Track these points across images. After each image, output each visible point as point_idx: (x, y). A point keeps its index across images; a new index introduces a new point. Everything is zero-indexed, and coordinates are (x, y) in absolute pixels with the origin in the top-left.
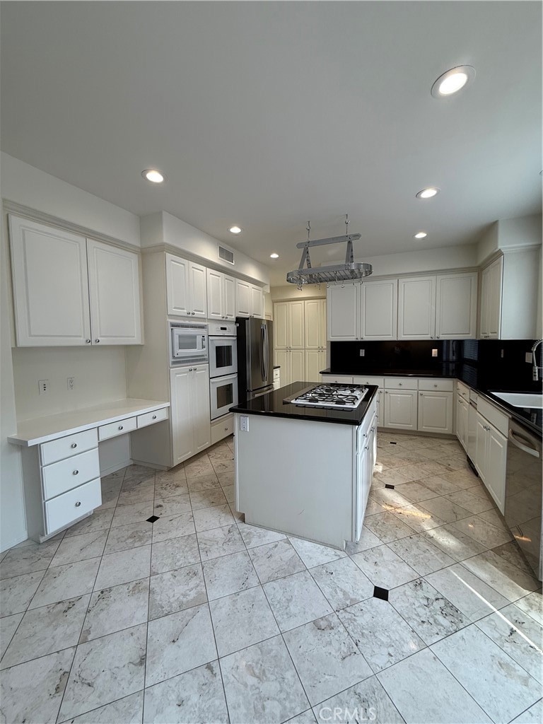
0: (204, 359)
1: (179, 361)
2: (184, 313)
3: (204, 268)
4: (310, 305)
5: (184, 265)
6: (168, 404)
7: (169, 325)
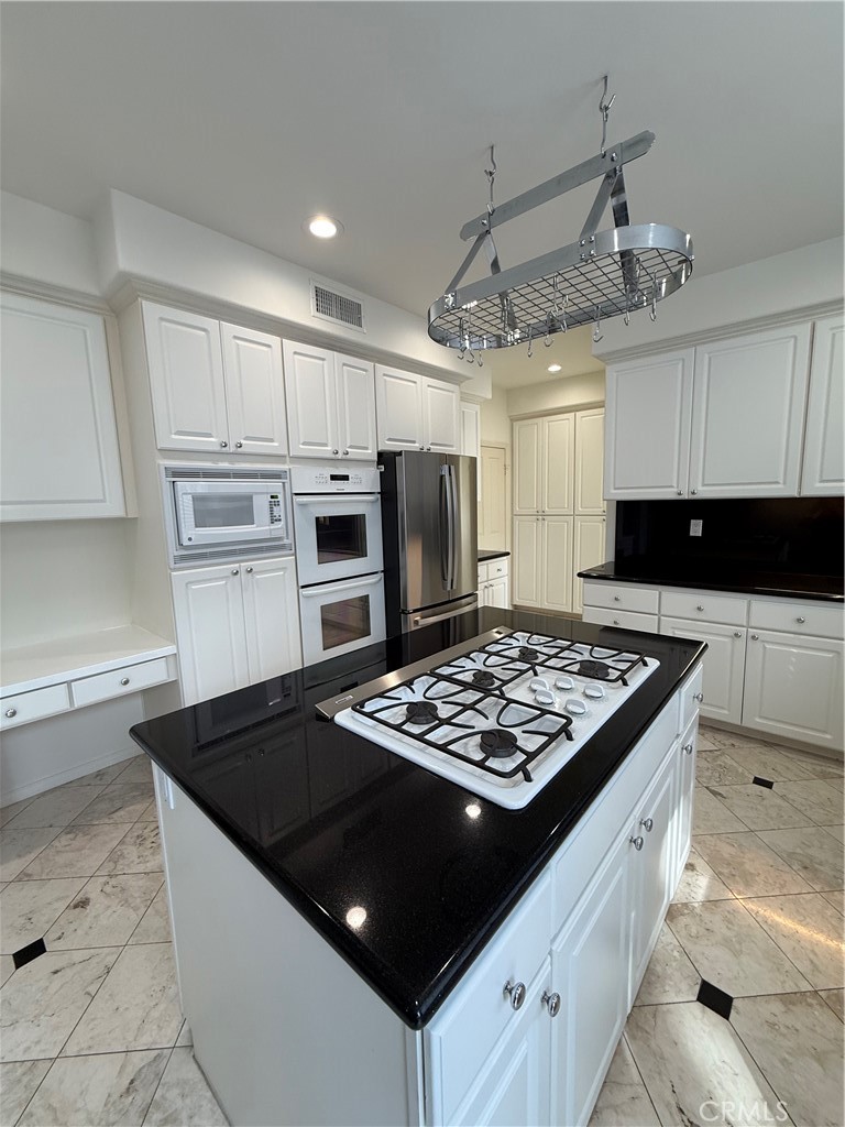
0: (282, 547)
1: (196, 555)
2: (212, 443)
3: (274, 340)
4: (590, 422)
5: (204, 330)
6: (170, 650)
7: (163, 471)
